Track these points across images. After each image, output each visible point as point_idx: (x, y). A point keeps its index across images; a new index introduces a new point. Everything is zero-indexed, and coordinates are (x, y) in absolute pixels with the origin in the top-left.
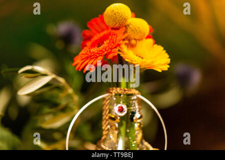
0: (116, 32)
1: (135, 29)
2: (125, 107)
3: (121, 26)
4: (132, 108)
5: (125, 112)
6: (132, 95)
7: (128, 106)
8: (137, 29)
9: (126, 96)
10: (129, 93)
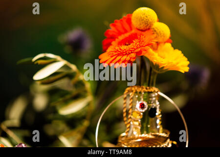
0: (143, 33)
1: (160, 32)
2: (145, 104)
3: (147, 28)
4: (151, 105)
5: (146, 109)
6: (151, 92)
7: (148, 103)
8: (161, 32)
9: (147, 94)
10: (150, 90)
